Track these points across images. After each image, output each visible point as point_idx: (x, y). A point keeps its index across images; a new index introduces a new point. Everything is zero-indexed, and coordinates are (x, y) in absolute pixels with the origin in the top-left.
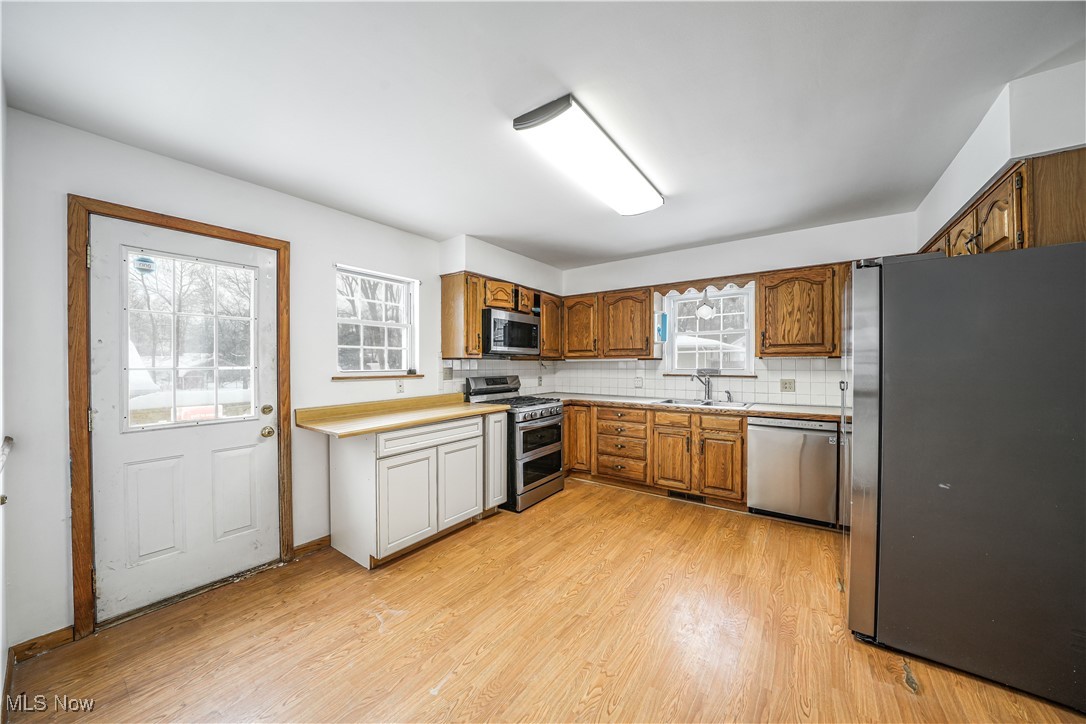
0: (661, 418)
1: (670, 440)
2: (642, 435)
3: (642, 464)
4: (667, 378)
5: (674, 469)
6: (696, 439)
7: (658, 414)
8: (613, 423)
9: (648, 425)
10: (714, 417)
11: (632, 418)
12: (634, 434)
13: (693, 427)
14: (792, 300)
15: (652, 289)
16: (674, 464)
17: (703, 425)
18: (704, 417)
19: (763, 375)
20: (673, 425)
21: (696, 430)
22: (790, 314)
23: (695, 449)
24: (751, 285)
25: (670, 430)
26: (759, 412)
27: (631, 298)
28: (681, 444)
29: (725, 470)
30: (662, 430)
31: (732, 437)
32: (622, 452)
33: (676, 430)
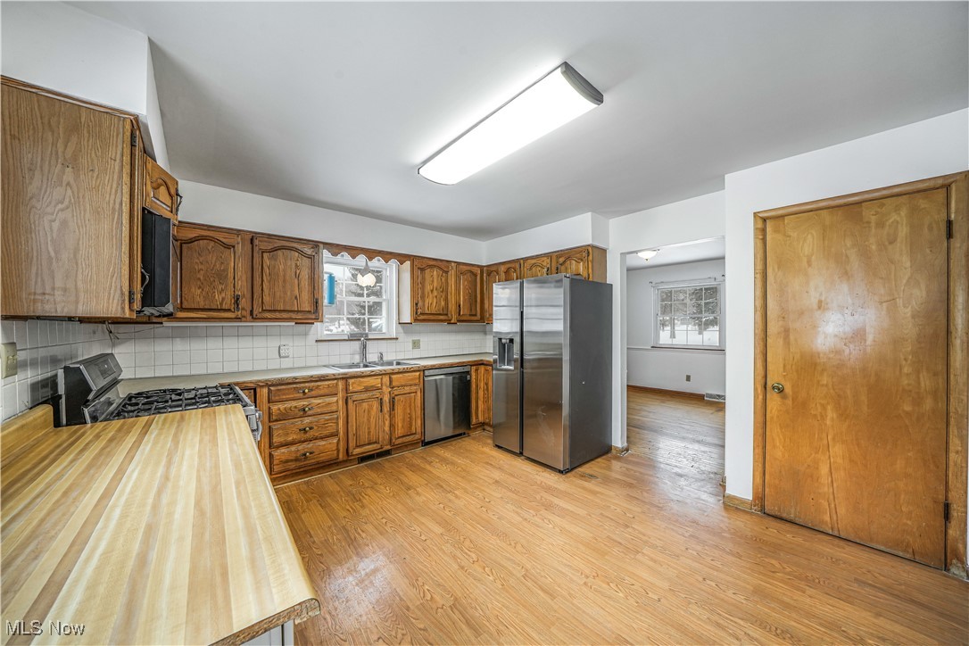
0: (354, 385)
1: (365, 405)
2: (334, 408)
3: (335, 441)
4: (319, 344)
5: (369, 433)
6: (386, 399)
7: (351, 381)
8: (294, 404)
9: (340, 395)
10: (401, 375)
11: (321, 392)
12: (325, 410)
13: (384, 387)
14: (433, 281)
15: (321, 246)
16: (369, 428)
17: (394, 384)
18: (394, 377)
19: (402, 337)
20: (367, 390)
21: (386, 390)
22: (432, 291)
23: (386, 408)
24: (408, 264)
25: (364, 396)
26: (431, 366)
27: (296, 250)
28: (376, 405)
29: (410, 418)
30: (356, 397)
31: (414, 388)
32: (311, 434)
33: (370, 394)
